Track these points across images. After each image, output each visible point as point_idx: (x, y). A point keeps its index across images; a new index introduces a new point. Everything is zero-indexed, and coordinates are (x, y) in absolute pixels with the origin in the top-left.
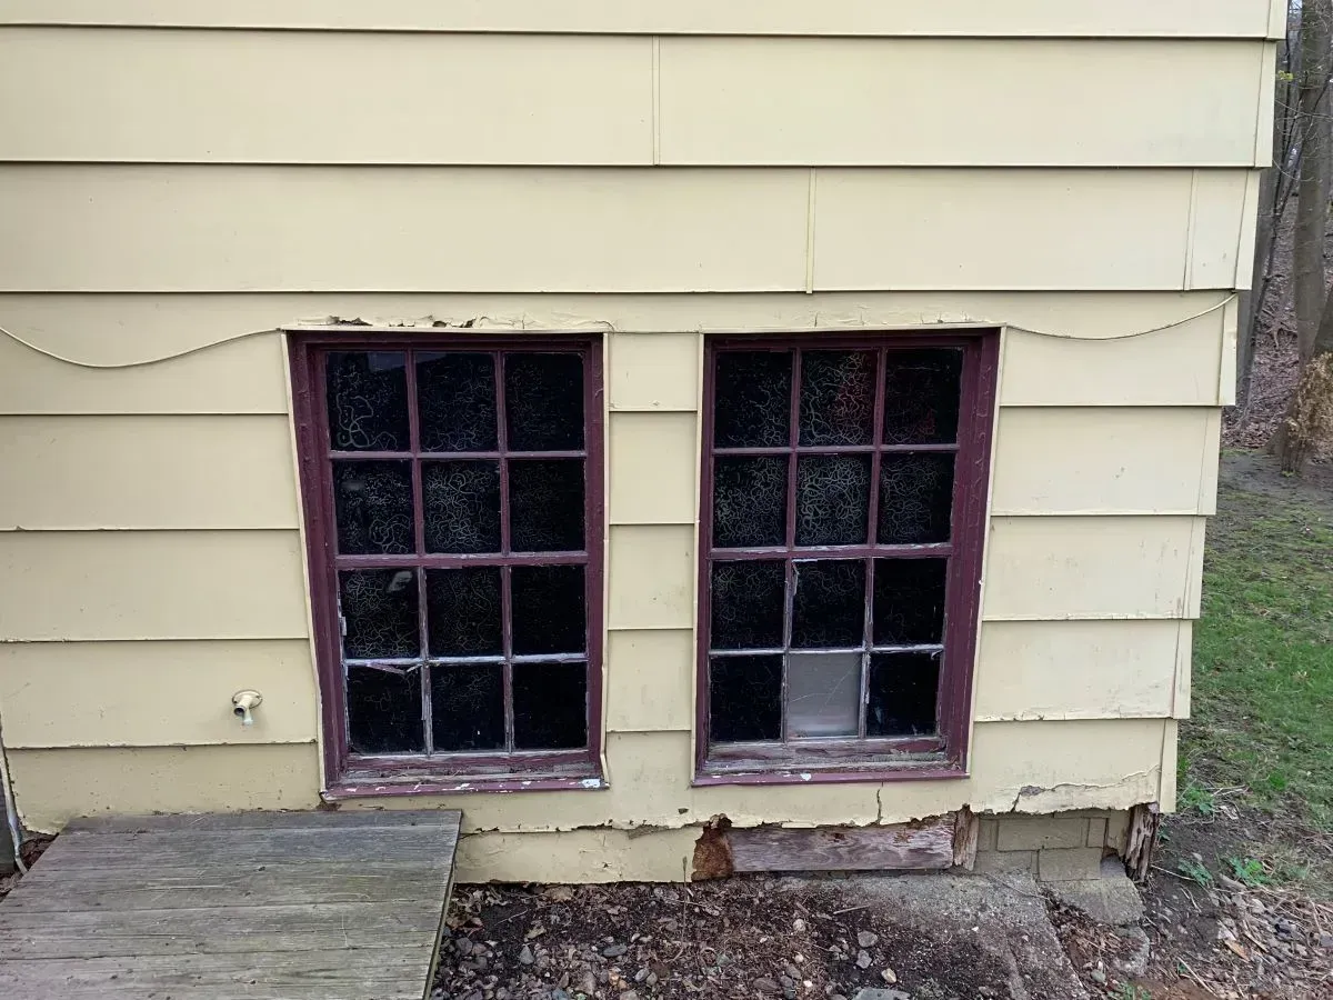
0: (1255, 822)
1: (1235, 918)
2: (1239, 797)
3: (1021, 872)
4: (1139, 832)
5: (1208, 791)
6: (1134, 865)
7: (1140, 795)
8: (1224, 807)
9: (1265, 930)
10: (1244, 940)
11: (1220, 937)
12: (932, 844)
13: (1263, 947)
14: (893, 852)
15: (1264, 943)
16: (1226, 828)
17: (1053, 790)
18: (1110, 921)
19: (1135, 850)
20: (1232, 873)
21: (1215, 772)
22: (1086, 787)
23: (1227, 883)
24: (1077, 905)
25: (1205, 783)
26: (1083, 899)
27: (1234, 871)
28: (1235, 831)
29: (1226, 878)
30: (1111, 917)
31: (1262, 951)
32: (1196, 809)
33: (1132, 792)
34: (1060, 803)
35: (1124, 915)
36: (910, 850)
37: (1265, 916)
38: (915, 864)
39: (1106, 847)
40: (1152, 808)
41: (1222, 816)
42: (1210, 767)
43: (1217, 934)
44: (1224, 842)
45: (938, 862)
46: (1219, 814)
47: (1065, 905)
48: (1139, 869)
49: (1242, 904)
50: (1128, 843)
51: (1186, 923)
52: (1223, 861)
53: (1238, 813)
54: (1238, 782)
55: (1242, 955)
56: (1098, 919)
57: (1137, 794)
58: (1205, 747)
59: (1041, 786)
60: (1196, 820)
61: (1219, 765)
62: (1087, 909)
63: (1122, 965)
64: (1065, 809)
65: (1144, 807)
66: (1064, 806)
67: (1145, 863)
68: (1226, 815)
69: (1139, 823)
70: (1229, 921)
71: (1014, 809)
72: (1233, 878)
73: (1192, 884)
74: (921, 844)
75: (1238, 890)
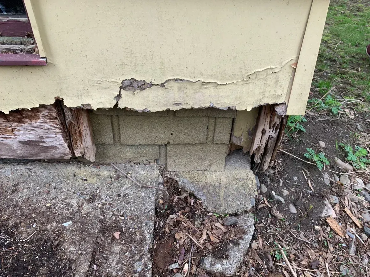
0: (364, 120)
1: (338, 196)
2: (357, 105)
3: (149, 163)
4: (264, 132)
5: (339, 101)
6: (257, 160)
7: (267, 94)
8: (347, 110)
9: (361, 205)
10: (343, 217)
11: (323, 215)
12: (42, 137)
13: (358, 223)
14: (5, 144)
15: (359, 218)
16: (346, 123)
17: (162, 85)
18: (221, 211)
19: (259, 148)
20: (344, 157)
21: (345, 91)
22: (203, 83)
23: (340, 165)
24: (196, 194)
25: (338, 97)
26: (202, 188)
27: (347, 156)
28: (351, 125)
29: (339, 161)
30: (223, 207)
31: (356, 226)
32: (330, 111)
33: (257, 91)
34: (172, 101)
35: (236, 205)
36: (21, 142)
37: (364, 192)
38: (32, 155)
39: (231, 144)
40: (279, 110)
41: (345, 116)
42: (343, 88)
43: (321, 212)
44: (343, 133)
45: (55, 154)
46: (343, 114)
47: (185, 191)
48: (262, 163)
49: (346, 182)
50: (252, 142)
51: (297, 203)
52: (340, 147)
53: (355, 114)
54: (358, 96)
55: (339, 232)
56: (210, 209)
57: (263, 93)
58: (343, 78)
59: (148, 80)
60: (328, 118)
61: (348, 87)
62: (203, 198)
63: (212, 265)
64: (178, 108)
65: (271, 109)
66: (177, 104)
67: (268, 159)
68: (347, 115)
69: (264, 124)
70: (335, 199)
71: (116, 105)
72: (344, 161)
73: (312, 167)
74: (32, 137)
75: (347, 171)
